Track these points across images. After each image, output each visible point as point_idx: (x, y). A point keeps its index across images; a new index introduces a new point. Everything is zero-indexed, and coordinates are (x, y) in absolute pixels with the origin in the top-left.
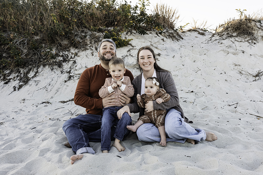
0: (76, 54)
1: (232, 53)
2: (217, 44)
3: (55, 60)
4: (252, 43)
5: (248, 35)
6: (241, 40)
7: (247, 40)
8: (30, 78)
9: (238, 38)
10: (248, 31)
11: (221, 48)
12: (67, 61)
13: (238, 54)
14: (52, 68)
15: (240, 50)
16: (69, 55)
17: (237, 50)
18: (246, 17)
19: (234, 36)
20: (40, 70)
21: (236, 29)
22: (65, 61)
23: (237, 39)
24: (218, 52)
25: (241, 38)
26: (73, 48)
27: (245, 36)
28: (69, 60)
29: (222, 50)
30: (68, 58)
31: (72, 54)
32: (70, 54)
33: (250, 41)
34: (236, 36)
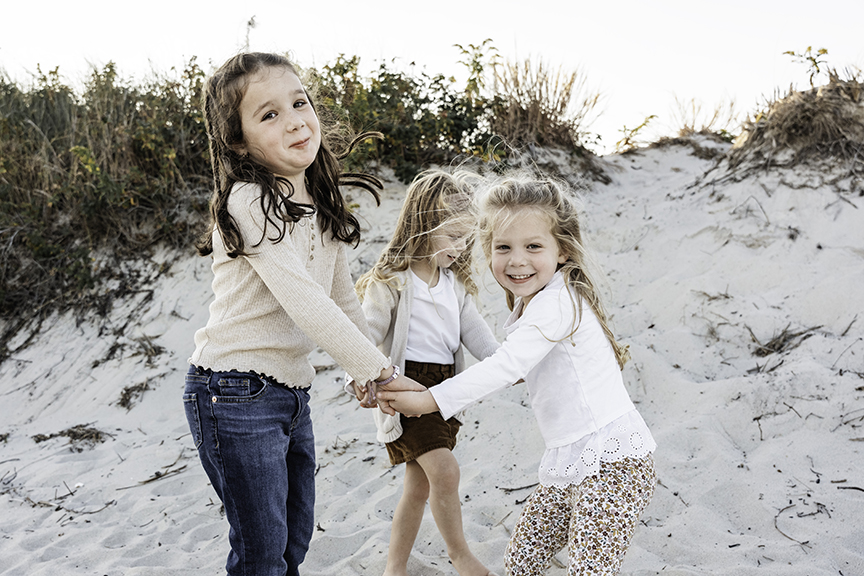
0: (166, 269)
1: (744, 242)
2: (707, 200)
3: (93, 292)
4: (853, 189)
5: (842, 156)
6: (803, 181)
7: (831, 177)
8: (11, 352)
9: (797, 172)
10: (844, 137)
11: (711, 221)
12: (129, 292)
13: (770, 244)
14: (80, 318)
15: (781, 225)
16: (142, 273)
17: (771, 228)
18: (834, 78)
19: (780, 166)
20: (46, 323)
21: (790, 135)
22: (122, 292)
23: (790, 176)
24: (693, 237)
25: (808, 172)
26: (165, 247)
27: (827, 161)
28: (137, 288)
29: (711, 228)
30: (135, 282)
31: (155, 266)
32: (149, 267)
33: (845, 184)
34: (791, 165)
